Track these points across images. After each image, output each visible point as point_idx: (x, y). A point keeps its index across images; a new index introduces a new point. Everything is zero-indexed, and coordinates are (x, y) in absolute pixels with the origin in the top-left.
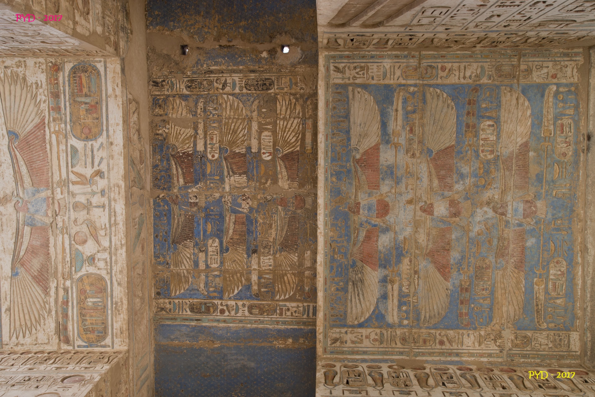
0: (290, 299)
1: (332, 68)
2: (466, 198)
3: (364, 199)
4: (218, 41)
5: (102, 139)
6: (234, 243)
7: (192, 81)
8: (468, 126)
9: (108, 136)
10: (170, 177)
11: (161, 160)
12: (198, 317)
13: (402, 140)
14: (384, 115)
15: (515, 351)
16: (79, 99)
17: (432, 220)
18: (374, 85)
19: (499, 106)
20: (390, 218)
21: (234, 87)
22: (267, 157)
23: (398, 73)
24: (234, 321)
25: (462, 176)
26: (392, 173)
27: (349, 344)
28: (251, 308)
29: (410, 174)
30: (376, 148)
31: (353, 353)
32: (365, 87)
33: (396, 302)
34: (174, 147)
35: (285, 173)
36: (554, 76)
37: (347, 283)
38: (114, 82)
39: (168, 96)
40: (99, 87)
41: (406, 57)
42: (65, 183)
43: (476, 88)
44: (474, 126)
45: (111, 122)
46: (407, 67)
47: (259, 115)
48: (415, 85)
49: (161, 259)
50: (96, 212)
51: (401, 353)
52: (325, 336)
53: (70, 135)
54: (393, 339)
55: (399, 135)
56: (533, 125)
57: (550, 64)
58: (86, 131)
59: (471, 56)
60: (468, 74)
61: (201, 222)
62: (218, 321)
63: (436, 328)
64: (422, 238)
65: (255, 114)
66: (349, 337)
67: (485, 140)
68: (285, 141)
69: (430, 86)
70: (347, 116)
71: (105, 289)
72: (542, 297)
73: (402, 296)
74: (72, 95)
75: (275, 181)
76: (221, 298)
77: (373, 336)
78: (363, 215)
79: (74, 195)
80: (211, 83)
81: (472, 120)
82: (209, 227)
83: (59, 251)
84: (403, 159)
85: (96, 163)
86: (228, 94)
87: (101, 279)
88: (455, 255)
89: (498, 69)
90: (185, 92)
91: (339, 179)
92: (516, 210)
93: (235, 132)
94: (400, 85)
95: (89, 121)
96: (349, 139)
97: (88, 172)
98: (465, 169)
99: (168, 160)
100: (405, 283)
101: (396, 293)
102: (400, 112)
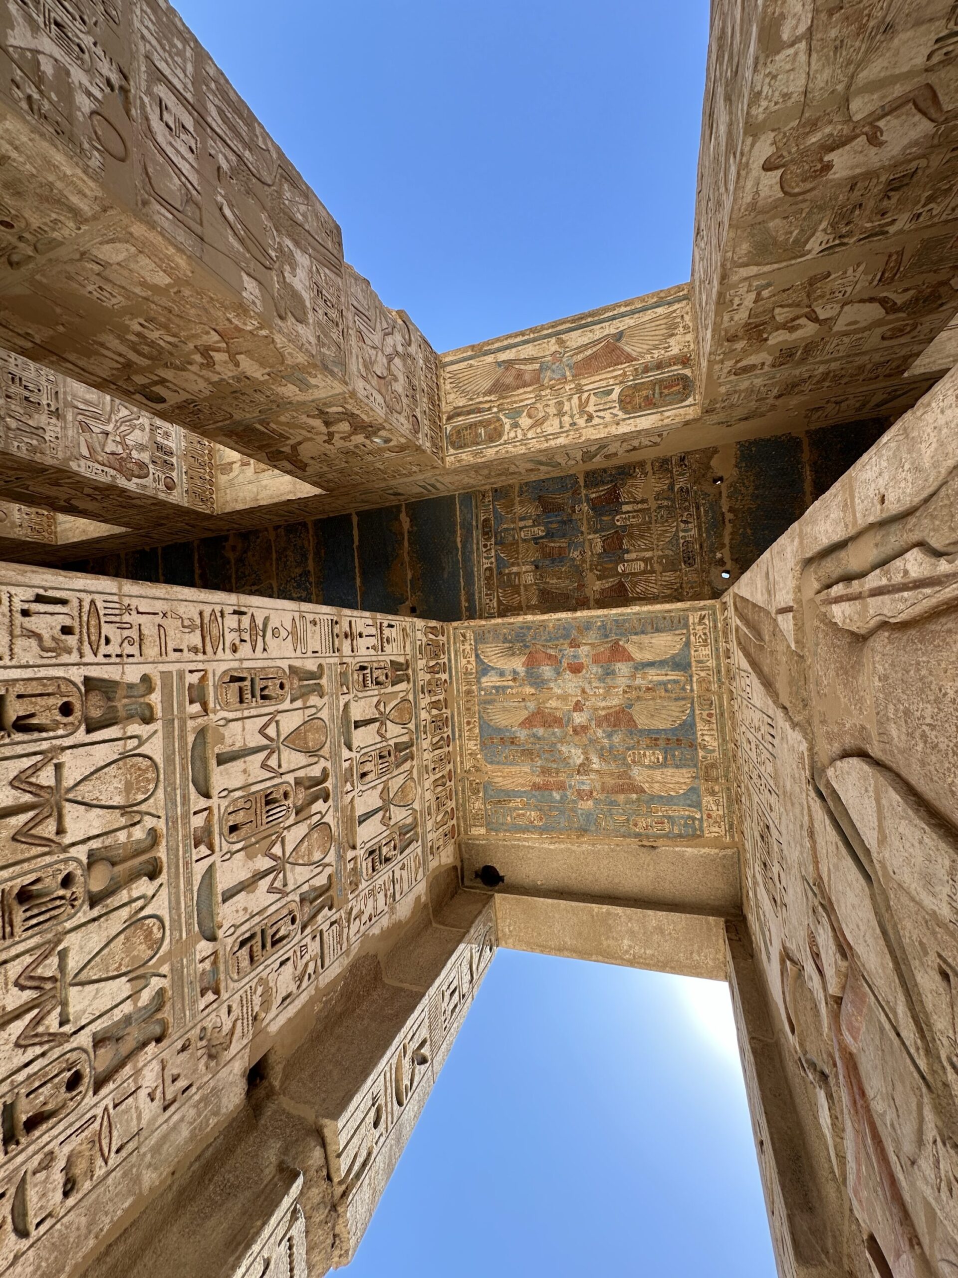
0: (499, 601)
1: (703, 613)
2: (591, 741)
3: (584, 650)
4: (729, 511)
5: (622, 416)
6: (543, 548)
7: (687, 491)
8: (656, 739)
9: (624, 420)
10: (597, 485)
11: (611, 475)
12: (480, 526)
13: (638, 681)
14: (662, 663)
15: (467, 784)
16: (657, 388)
17: (569, 711)
18: (690, 653)
19: (677, 767)
20: (568, 675)
21: (684, 531)
22: (620, 568)
23: (703, 674)
24: (478, 556)
25: (609, 736)
26: (608, 674)
27: (462, 647)
28: (490, 569)
29: (608, 689)
30: (630, 658)
31: (456, 652)
32: (687, 644)
33: (498, 684)
34: (624, 485)
35: (607, 586)
36: (709, 816)
37: (510, 642)
38: (676, 416)
39: (671, 472)
40: (671, 404)
41: (719, 680)
42: (579, 390)
43: (693, 745)
44: (656, 745)
45: (638, 420)
46: (710, 682)
47: (659, 557)
48: (692, 690)
49: (525, 489)
50: (556, 422)
51: (458, 691)
52: (467, 628)
53: (623, 386)
54: (469, 683)
55: (643, 679)
56: (661, 797)
57: (721, 812)
58: (628, 400)
59: (724, 740)
60: (706, 738)
61: (559, 518)
62: (478, 543)
63: (480, 718)
64: (553, 703)
65: (660, 553)
66: (467, 647)
67: (645, 755)
68: (636, 583)
69: (692, 703)
70: (658, 630)
71: (492, 441)
72: (511, 805)
73: (504, 688)
74: (661, 381)
75: (599, 578)
76: (496, 544)
77: (469, 666)
78: (570, 651)
79: (569, 400)
80: (687, 509)
81: (661, 743)
82: (554, 526)
83: (521, 397)
84: (622, 682)
85: (599, 414)
86: (677, 526)
87: (500, 436)
88: (540, 731)
89: (713, 766)
90: (677, 487)
91: (599, 628)
92: (583, 783)
93: (642, 537)
94: (691, 676)
95: (637, 400)
96: (636, 634)
97: (591, 409)
98: (616, 739)
99: (612, 481)
100: (514, 691)
101: (505, 683)
102: (665, 678)
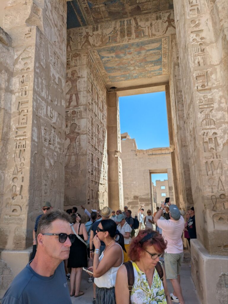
0: (93, 17)
2: (135, 65)
3: (132, 50)
15: (104, 77)
17: (129, 61)
18: (161, 46)
19: (157, 66)
20: (128, 55)
23: (165, 50)
24: (80, 4)
25: (140, 64)
26: (139, 53)
28: (86, 7)
29: (140, 56)
30: (145, 49)
31: (92, 55)
35: (133, 8)
36: (164, 71)
37: (109, 51)
43: (161, 62)
51: (96, 62)
52: (94, 50)
54: (99, 61)
55: (149, 53)
56: (153, 71)
59: (168, 60)
60: (164, 60)
63: (104, 66)
64: (124, 61)
66: (96, 54)
67: (149, 65)
68: (144, 6)
69: (162, 55)
70: (153, 43)
72: (116, 78)
75: (130, 5)
77: (98, 57)
78: (128, 50)
81: (154, 63)
84: (143, 54)
88: (122, 66)
89: (166, 64)
91: (136, 45)
94: (162, 50)
96: (147, 44)
100: (113, 60)
101: (110, 59)
102: (155, 52)
